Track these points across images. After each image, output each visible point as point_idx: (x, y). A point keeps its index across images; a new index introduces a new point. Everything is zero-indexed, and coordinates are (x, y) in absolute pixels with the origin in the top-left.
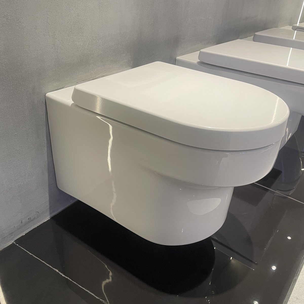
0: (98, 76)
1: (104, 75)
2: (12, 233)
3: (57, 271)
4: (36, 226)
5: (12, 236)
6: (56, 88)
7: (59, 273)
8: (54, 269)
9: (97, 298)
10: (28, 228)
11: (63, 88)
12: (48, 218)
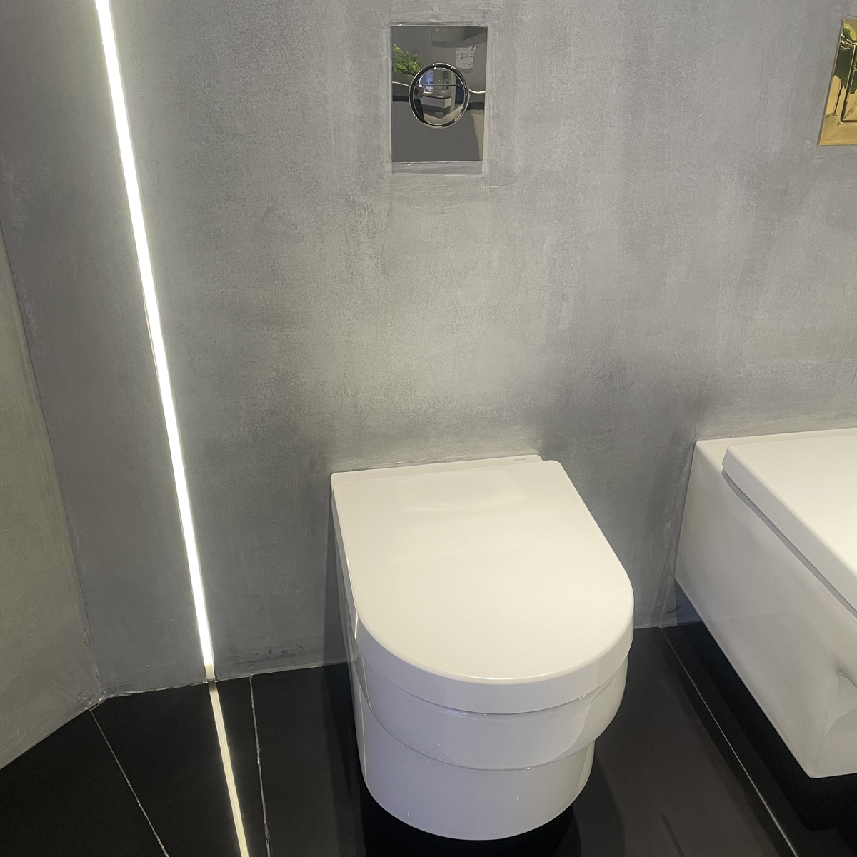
0: (447, 458)
1: (461, 457)
2: (252, 662)
3: (258, 751)
4: (294, 668)
5: (251, 667)
6: (354, 468)
7: (258, 755)
8: (258, 745)
9: (265, 822)
10: (281, 666)
11: (367, 469)
12: (319, 664)
